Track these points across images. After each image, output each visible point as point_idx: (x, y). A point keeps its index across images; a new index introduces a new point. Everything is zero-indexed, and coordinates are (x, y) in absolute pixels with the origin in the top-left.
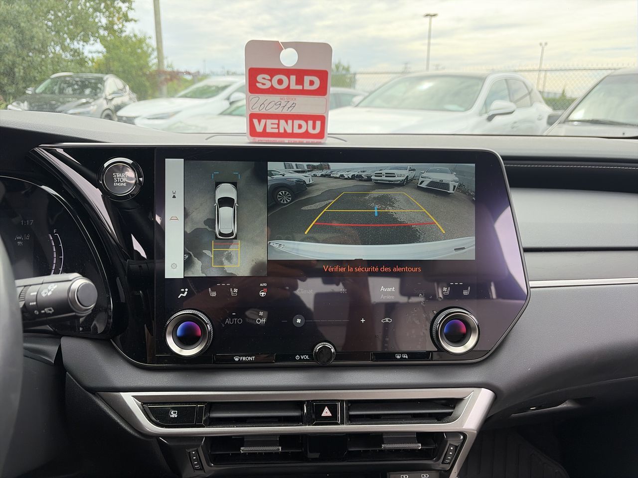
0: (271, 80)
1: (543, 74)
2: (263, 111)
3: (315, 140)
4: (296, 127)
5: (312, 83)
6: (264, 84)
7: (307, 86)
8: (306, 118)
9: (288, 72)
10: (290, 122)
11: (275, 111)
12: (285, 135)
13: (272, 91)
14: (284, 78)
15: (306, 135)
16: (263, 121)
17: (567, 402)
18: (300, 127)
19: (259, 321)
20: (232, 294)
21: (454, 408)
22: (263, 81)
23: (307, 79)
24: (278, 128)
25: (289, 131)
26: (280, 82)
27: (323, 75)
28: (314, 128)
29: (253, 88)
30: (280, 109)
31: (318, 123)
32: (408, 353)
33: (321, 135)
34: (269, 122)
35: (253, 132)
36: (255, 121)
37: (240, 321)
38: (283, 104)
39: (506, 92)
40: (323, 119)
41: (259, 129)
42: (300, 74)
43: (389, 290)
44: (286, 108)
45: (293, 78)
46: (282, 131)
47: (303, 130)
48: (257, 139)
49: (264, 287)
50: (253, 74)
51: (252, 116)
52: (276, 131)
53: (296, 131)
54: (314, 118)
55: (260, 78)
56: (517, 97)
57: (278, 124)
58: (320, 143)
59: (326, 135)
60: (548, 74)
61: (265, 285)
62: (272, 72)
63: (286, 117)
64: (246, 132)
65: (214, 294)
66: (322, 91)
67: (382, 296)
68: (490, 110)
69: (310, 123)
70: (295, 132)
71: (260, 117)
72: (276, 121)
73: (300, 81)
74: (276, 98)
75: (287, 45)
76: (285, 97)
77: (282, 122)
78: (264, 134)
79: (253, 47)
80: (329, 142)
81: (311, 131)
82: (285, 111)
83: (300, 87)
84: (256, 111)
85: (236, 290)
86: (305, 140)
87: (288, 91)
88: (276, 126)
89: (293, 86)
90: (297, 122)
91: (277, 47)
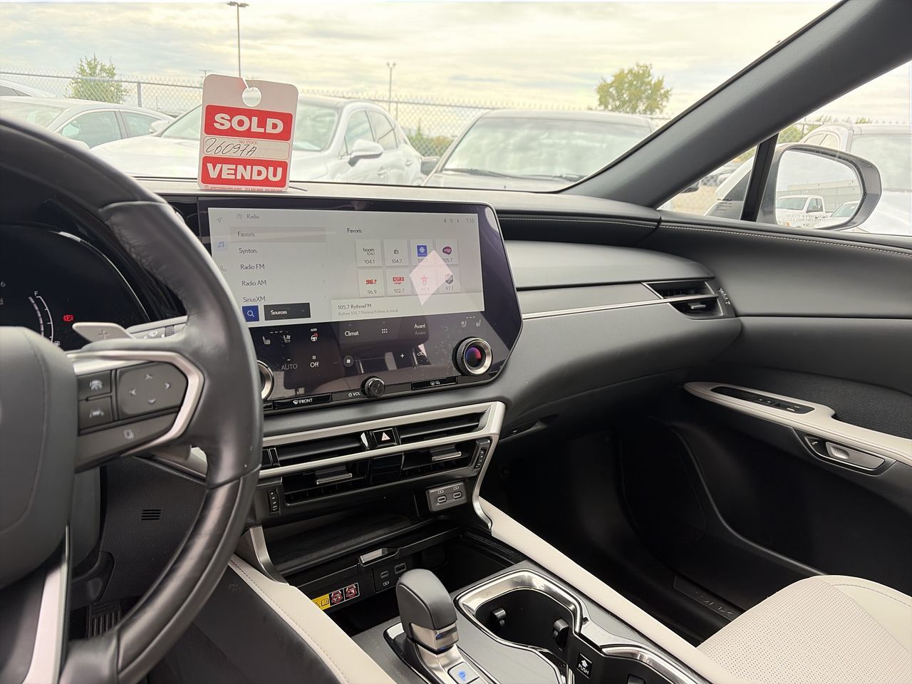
0: (230, 121)
1: (393, 106)
2: (220, 155)
3: (276, 189)
4: (255, 173)
5: (275, 126)
6: (222, 125)
7: (269, 130)
8: (266, 164)
9: (249, 113)
10: (249, 167)
11: (234, 155)
12: (243, 182)
13: (231, 132)
14: (245, 119)
15: (266, 182)
16: (218, 166)
17: (537, 424)
18: (259, 173)
19: (313, 365)
20: (286, 341)
21: (478, 421)
22: (221, 121)
23: (270, 122)
24: (235, 174)
25: (247, 177)
26: (241, 123)
27: (287, 119)
28: (275, 175)
29: (210, 128)
30: (240, 152)
31: (280, 170)
32: (440, 380)
33: (282, 183)
34: (225, 167)
35: (205, 178)
36: (210, 166)
37: (295, 366)
38: (243, 147)
39: (367, 125)
40: (284, 166)
41: (213, 174)
42: (263, 116)
43: (421, 327)
44: (246, 152)
45: (255, 119)
46: (239, 177)
47: (262, 177)
48: (210, 186)
49: (315, 332)
50: (211, 112)
51: (206, 160)
52: (233, 177)
53: (255, 177)
54: (276, 164)
55: (218, 117)
56: (380, 133)
57: (236, 170)
58: (281, 192)
59: (287, 181)
60: (399, 105)
61: (315, 330)
62: (232, 112)
63: (245, 162)
64: (196, 177)
65: (268, 342)
66: (286, 135)
67: (416, 333)
68: (353, 152)
69: (271, 169)
70: (253, 179)
71: (215, 161)
72: (234, 167)
73: (262, 124)
74: (235, 141)
75: (252, 83)
76: (245, 140)
77: (240, 168)
78: (219, 180)
79: (213, 82)
80: (290, 191)
81: (271, 178)
82: (244, 156)
83: (262, 130)
84: (212, 154)
85: (289, 337)
86: (264, 188)
87: (249, 134)
88: (233, 172)
89: (255, 129)
90: (256, 168)
91: (239, 85)
